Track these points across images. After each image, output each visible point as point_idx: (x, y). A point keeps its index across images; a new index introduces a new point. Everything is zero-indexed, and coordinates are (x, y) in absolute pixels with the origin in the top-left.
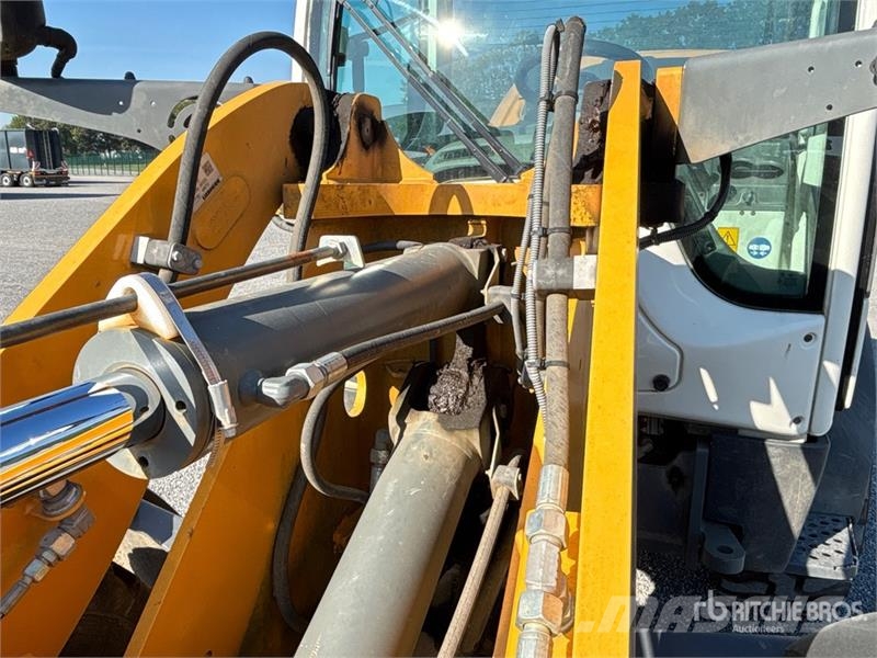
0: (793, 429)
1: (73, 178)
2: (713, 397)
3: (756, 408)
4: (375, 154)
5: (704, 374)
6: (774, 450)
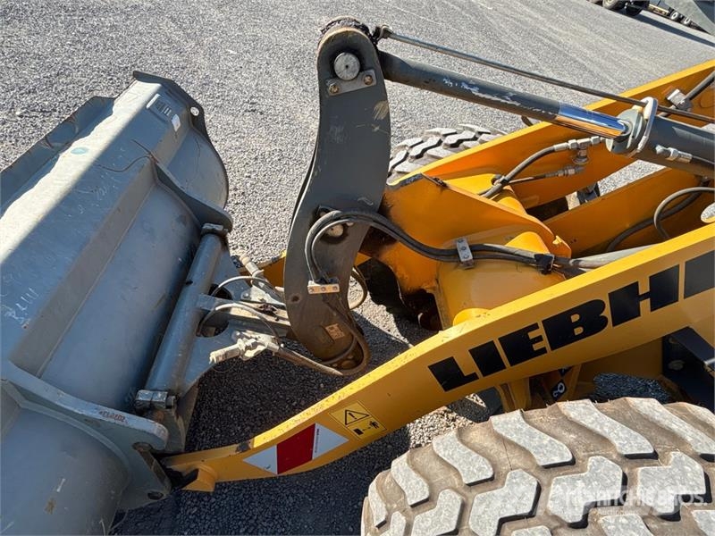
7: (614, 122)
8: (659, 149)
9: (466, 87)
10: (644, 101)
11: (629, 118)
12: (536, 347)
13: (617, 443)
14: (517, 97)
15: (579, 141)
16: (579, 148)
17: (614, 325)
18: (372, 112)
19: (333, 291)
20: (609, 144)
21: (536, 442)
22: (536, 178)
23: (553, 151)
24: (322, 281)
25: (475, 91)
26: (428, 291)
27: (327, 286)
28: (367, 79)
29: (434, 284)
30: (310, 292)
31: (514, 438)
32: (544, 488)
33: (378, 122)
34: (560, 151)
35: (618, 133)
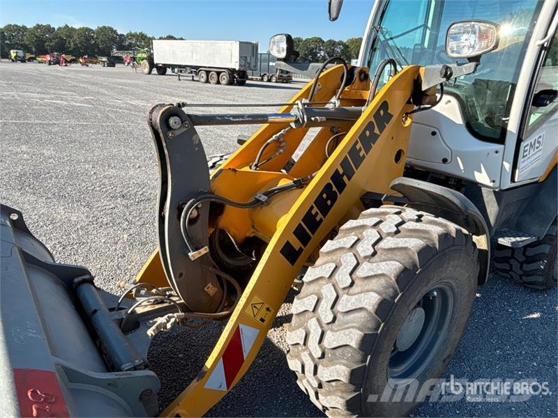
0: (491, 184)
1: (294, 79)
2: (462, 168)
3: (476, 173)
4: (364, 83)
5: (458, 158)
6: (484, 190)
7: (290, 115)
8: (313, 119)
9: (227, 118)
10: (296, 103)
11: (294, 111)
12: (318, 219)
13: (368, 224)
14: (249, 116)
15: (278, 135)
16: (278, 138)
17: (340, 194)
18: (192, 141)
19: (206, 252)
20: (293, 125)
21: (342, 243)
22: (268, 160)
23: (268, 144)
24: (196, 249)
25: (231, 119)
26: (251, 236)
27: (201, 250)
28: (187, 126)
29: (252, 230)
30: (193, 259)
31: (334, 248)
32: (356, 254)
33: (197, 145)
34: (271, 142)
35: (294, 119)
